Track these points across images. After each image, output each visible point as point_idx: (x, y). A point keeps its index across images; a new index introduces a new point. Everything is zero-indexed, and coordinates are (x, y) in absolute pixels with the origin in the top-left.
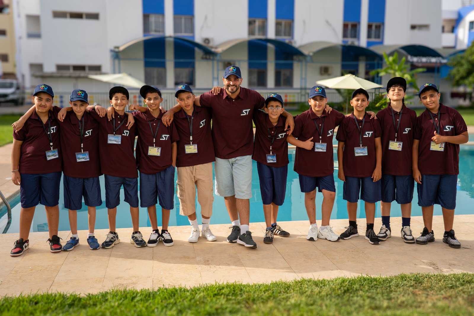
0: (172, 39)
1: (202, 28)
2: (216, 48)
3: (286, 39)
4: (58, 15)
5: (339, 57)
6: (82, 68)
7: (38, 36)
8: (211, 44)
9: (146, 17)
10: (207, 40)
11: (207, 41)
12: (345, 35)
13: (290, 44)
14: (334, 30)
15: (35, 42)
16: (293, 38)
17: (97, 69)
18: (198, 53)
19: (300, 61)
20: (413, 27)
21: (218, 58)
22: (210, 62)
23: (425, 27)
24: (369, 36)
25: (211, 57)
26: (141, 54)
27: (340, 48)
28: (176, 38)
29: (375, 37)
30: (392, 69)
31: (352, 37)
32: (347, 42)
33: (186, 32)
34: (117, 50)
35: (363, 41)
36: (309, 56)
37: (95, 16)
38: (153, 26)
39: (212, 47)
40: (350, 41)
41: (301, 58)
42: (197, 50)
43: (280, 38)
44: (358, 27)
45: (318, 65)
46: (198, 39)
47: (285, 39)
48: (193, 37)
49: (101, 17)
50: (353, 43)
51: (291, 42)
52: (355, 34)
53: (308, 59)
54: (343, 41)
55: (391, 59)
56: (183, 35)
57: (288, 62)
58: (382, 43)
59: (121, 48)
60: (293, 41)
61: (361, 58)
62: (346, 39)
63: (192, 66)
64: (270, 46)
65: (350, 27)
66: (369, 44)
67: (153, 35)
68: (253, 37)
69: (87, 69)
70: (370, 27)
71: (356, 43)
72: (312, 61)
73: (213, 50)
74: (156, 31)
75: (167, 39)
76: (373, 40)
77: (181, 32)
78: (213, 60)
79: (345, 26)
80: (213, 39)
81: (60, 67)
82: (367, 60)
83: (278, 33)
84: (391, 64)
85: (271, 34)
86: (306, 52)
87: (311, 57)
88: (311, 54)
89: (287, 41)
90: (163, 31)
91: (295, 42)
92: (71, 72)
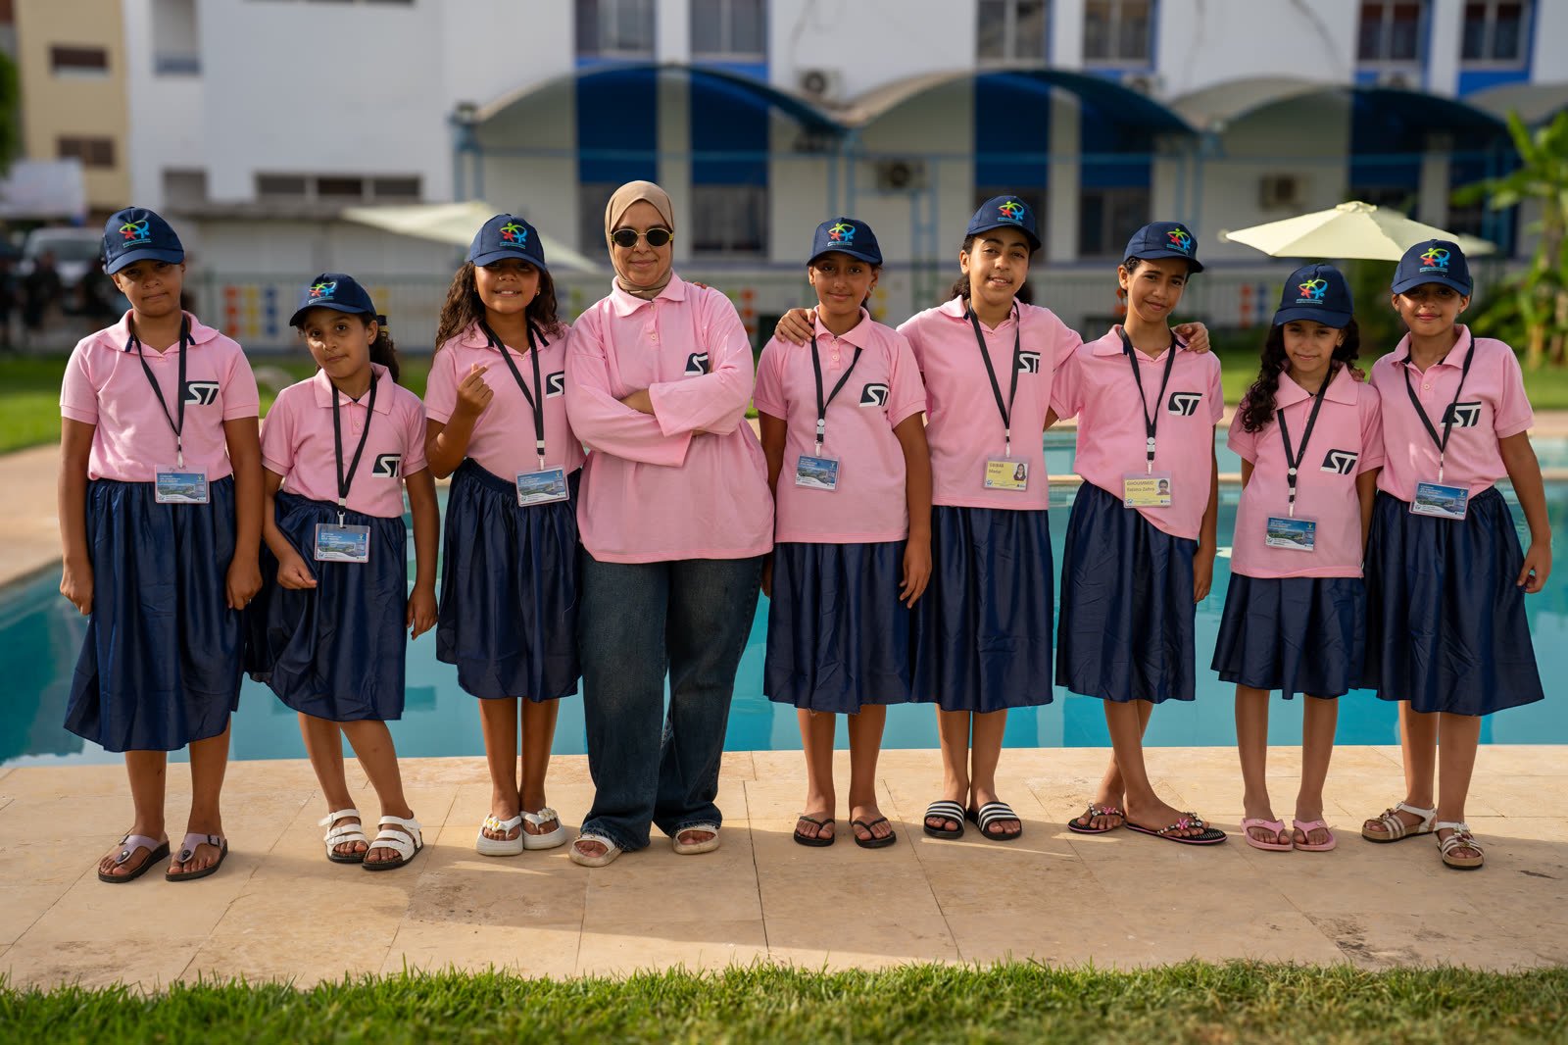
0: (682, 78)
1: (798, 30)
2: (849, 106)
3: (1125, 72)
5: (1339, 139)
6: (348, 187)
7: (189, 66)
8: (831, 93)
10: (815, 80)
11: (815, 84)
12: (1366, 48)
13: (1139, 90)
14: (1321, 29)
15: (179, 88)
16: (1152, 65)
17: (405, 190)
18: (783, 129)
19: (1175, 155)
21: (848, 144)
22: (822, 164)
24: (1469, 48)
25: (829, 143)
26: (564, 131)
27: (1347, 101)
28: (696, 73)
29: (1497, 55)
30: (1543, 176)
31: (1394, 56)
32: (1374, 76)
33: (735, 47)
34: (467, 116)
35: (1441, 73)
36: (1209, 133)
38: (612, 28)
39: (834, 106)
40: (1386, 72)
41: (1180, 142)
42: (777, 115)
43: (1101, 67)
44: (1423, 15)
45: (1253, 172)
46: (782, 76)
47: (1119, 73)
48: (764, 67)
50: (1398, 78)
51: (1143, 83)
52: (1413, 44)
53: (1207, 145)
54: (1360, 75)
55: (1543, 136)
56: (724, 58)
57: (1133, 158)
58: (1524, 75)
59: (485, 111)
60: (1152, 79)
61: (1433, 139)
62: (1370, 66)
63: (758, 177)
64: (1063, 99)
65: (1388, 16)
66: (1467, 81)
67: (612, 58)
68: (993, 65)
69: (366, 190)
70: (1474, 13)
71: (1413, 81)
72: (1221, 155)
73: (835, 116)
74: (623, 45)
75: (666, 76)
76: (1486, 65)
77: (717, 49)
78: (833, 153)
79: (1370, 14)
80: (838, 75)
81: (270, 184)
82: (1456, 146)
83: (1093, 46)
84: (1540, 158)
85: (1067, 51)
86: (1196, 119)
87: (1219, 139)
88: (1218, 127)
89: (1127, 80)
90: (651, 45)
91: (1161, 83)
92: (311, 200)
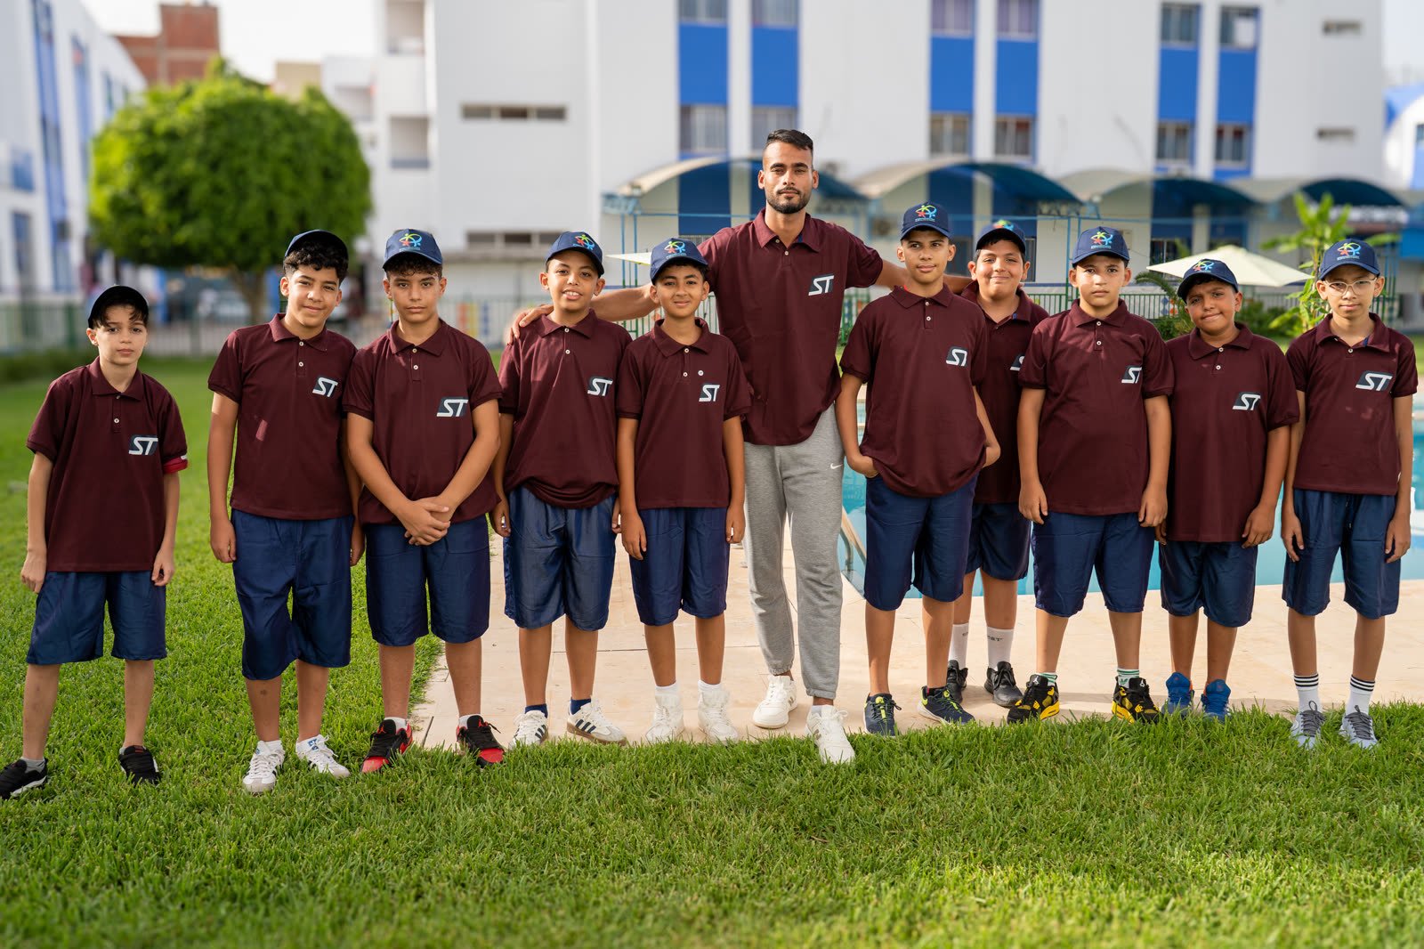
0: (745, 165)
4: (474, 112)
5: (1145, 208)
6: (522, 238)
7: (423, 164)
9: (685, 112)
11: (830, 170)
12: (1160, 154)
14: (1133, 143)
15: (411, 178)
16: (1035, 160)
19: (1062, 216)
20: (1322, 134)
23: (1346, 133)
24: (1218, 155)
26: (672, 202)
27: (1150, 185)
31: (1176, 157)
32: (1165, 169)
35: (1204, 167)
36: (1091, 202)
37: (555, 114)
38: (700, 134)
40: (1174, 168)
41: (1066, 208)
43: (1004, 159)
49: (572, 114)
50: (1180, 171)
54: (1158, 169)
55: (1313, 211)
57: (1026, 218)
58: (1247, 172)
61: (1198, 209)
62: (1163, 164)
64: (983, 182)
65: (1172, 133)
66: (1219, 172)
67: (702, 154)
68: (939, 162)
69: (536, 241)
70: (1220, 133)
71: (1188, 172)
74: (707, 146)
75: (735, 167)
76: (1228, 164)
79: (1161, 134)
80: (844, 164)
81: (475, 238)
82: (1214, 212)
83: (999, 148)
86: (1082, 196)
87: (1096, 206)
88: (1097, 199)
90: (727, 146)
92: (499, 249)
